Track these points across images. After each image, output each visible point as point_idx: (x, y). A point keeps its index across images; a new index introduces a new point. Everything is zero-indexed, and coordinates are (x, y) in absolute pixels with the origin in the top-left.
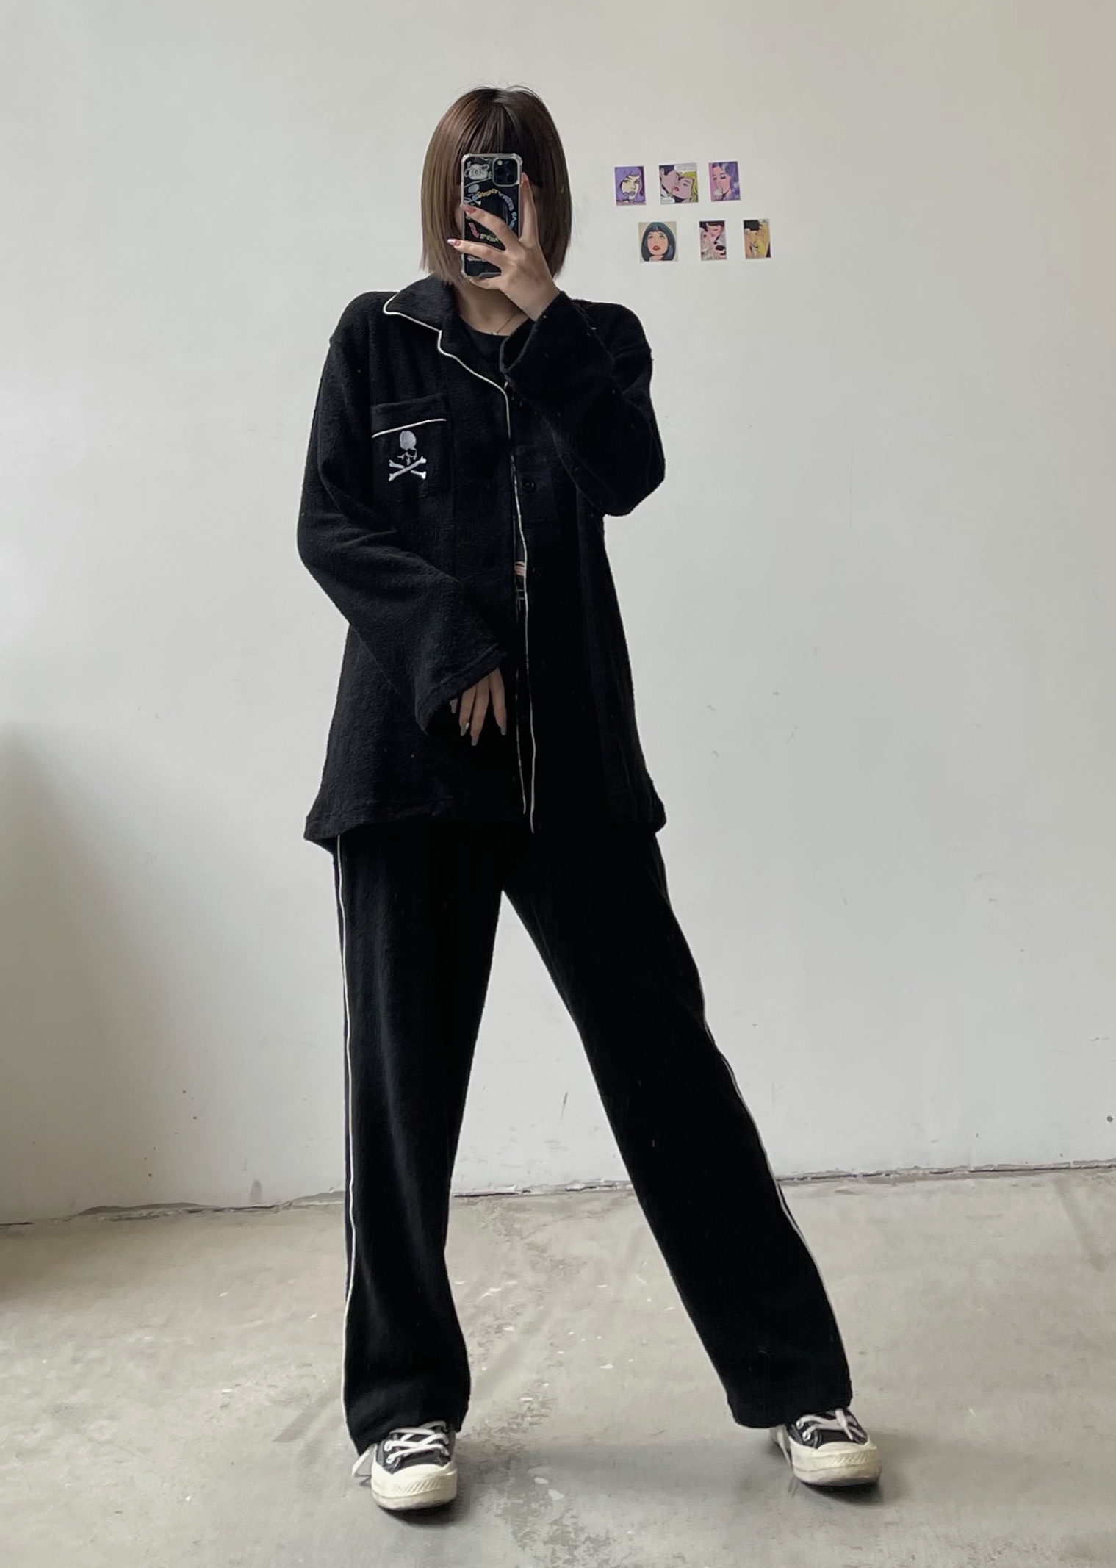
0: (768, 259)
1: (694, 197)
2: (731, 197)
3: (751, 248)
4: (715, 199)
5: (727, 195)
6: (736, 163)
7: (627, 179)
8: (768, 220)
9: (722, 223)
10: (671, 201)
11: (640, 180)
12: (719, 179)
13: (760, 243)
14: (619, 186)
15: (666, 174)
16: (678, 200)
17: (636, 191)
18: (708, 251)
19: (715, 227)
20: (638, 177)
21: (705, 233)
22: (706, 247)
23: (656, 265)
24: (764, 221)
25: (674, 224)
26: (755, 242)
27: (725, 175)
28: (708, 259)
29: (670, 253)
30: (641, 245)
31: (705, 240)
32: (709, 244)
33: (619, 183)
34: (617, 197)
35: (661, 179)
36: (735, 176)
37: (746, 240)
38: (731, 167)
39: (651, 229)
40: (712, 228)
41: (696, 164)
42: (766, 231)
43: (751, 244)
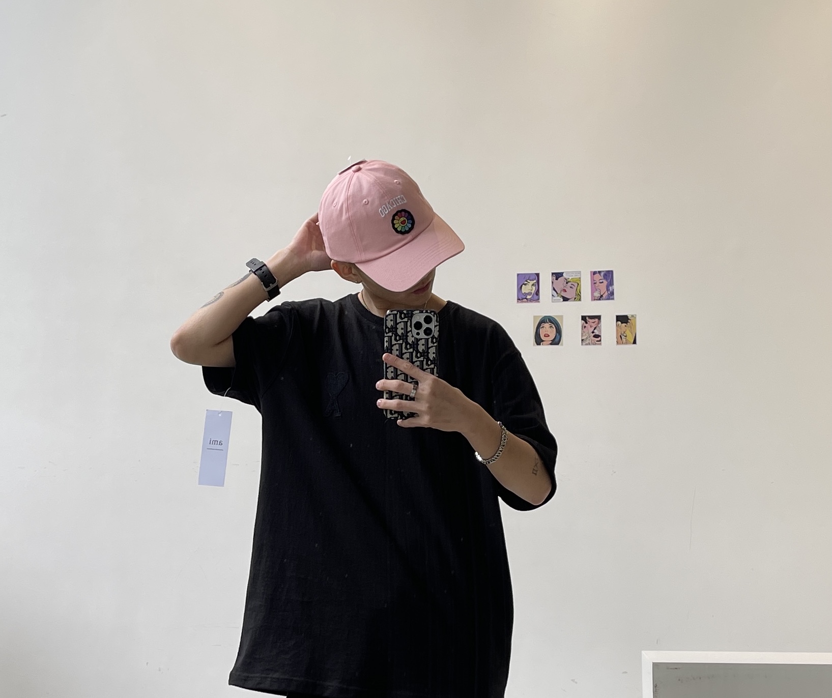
0: (634, 345)
1: (578, 297)
2: (607, 298)
3: (621, 337)
4: (594, 299)
5: (604, 296)
6: (612, 272)
7: (526, 282)
8: (636, 315)
9: (599, 317)
10: (559, 300)
11: (536, 284)
12: (598, 283)
13: (628, 333)
14: (520, 288)
15: (557, 279)
16: (565, 299)
17: (533, 292)
18: (587, 338)
19: (593, 320)
20: (535, 281)
21: (585, 325)
22: (586, 335)
23: (545, 348)
24: (632, 316)
25: (561, 317)
26: (624, 332)
27: (604, 281)
28: (586, 344)
29: (557, 340)
30: (535, 333)
31: (584, 330)
32: (588, 333)
33: (520, 286)
34: (518, 297)
35: (552, 282)
36: (611, 281)
37: (617, 330)
38: (608, 275)
39: (543, 321)
40: (590, 320)
41: (581, 271)
42: (634, 324)
43: (621, 334)
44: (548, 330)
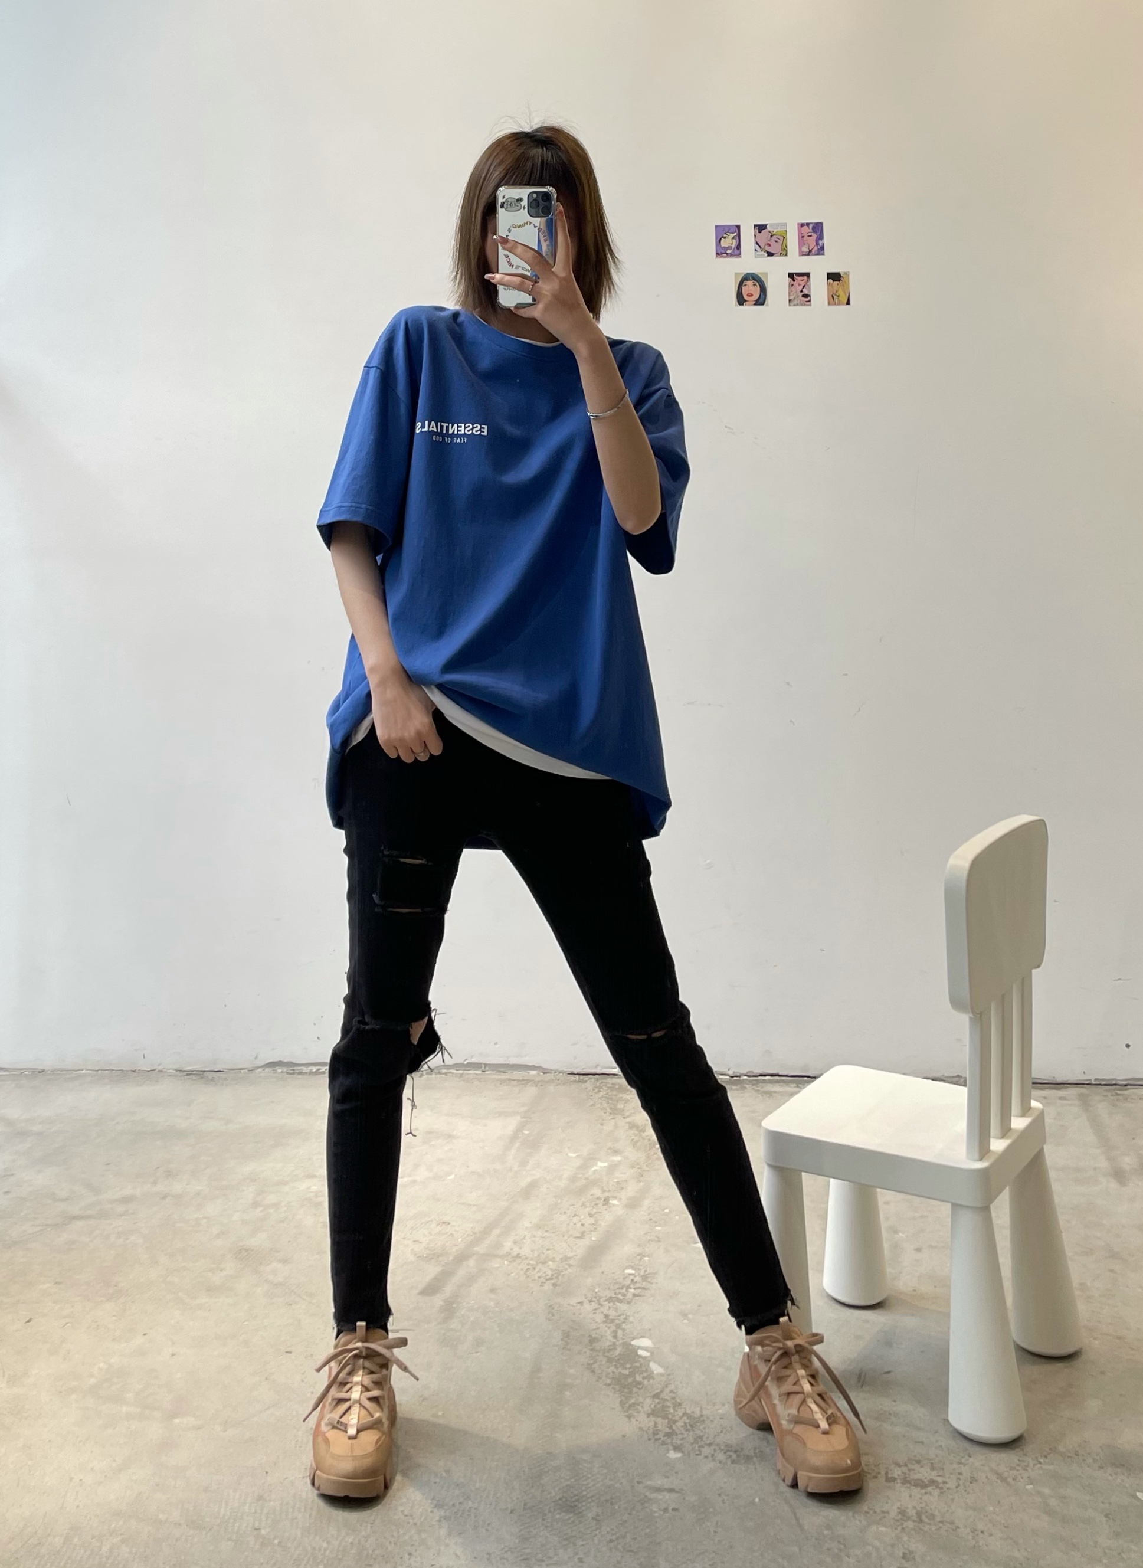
0: (848, 306)
1: (784, 252)
2: (816, 252)
3: (833, 297)
4: (802, 254)
5: (813, 251)
6: (822, 224)
7: (725, 235)
8: (849, 272)
9: (808, 275)
10: (764, 255)
11: (738, 237)
12: (806, 238)
13: (841, 292)
14: (719, 242)
15: (760, 232)
16: (770, 254)
17: (733, 246)
18: (795, 298)
19: (801, 278)
20: (735, 234)
21: (792, 282)
22: (795, 295)
23: (749, 309)
24: (845, 273)
25: (766, 274)
26: (837, 292)
27: (813, 234)
28: (794, 305)
29: (762, 300)
30: (737, 292)
31: (792, 288)
32: (796, 292)
33: (719, 239)
34: (717, 250)
35: (755, 236)
36: (820, 234)
37: (828, 289)
38: (817, 227)
39: (746, 278)
40: (799, 278)
41: (786, 224)
42: (847, 282)
43: (833, 293)
44: (752, 289)
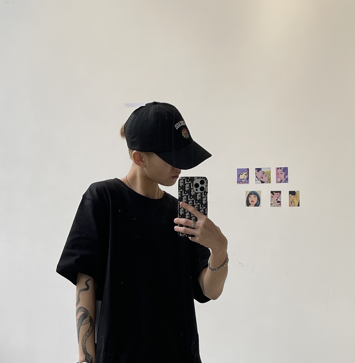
0: (298, 207)
1: (269, 181)
3: (291, 202)
4: (277, 182)
5: (283, 181)
6: (287, 168)
7: (242, 173)
9: (280, 192)
10: (259, 182)
11: (247, 174)
12: (280, 174)
13: (295, 200)
14: (239, 176)
15: (258, 172)
16: (262, 182)
17: (245, 178)
18: (273, 203)
19: (277, 194)
20: (246, 173)
21: (273, 196)
22: (273, 201)
23: (252, 208)
24: (298, 191)
25: (260, 192)
26: (293, 200)
27: (283, 173)
28: (273, 206)
29: (258, 204)
30: (246, 200)
31: (272, 198)
32: (274, 200)
34: (237, 181)
35: (256, 173)
36: (286, 173)
37: (289, 199)
38: (285, 169)
39: (251, 193)
40: (276, 194)
41: (271, 168)
42: (298, 195)
43: (292, 201)
44: (253, 199)
